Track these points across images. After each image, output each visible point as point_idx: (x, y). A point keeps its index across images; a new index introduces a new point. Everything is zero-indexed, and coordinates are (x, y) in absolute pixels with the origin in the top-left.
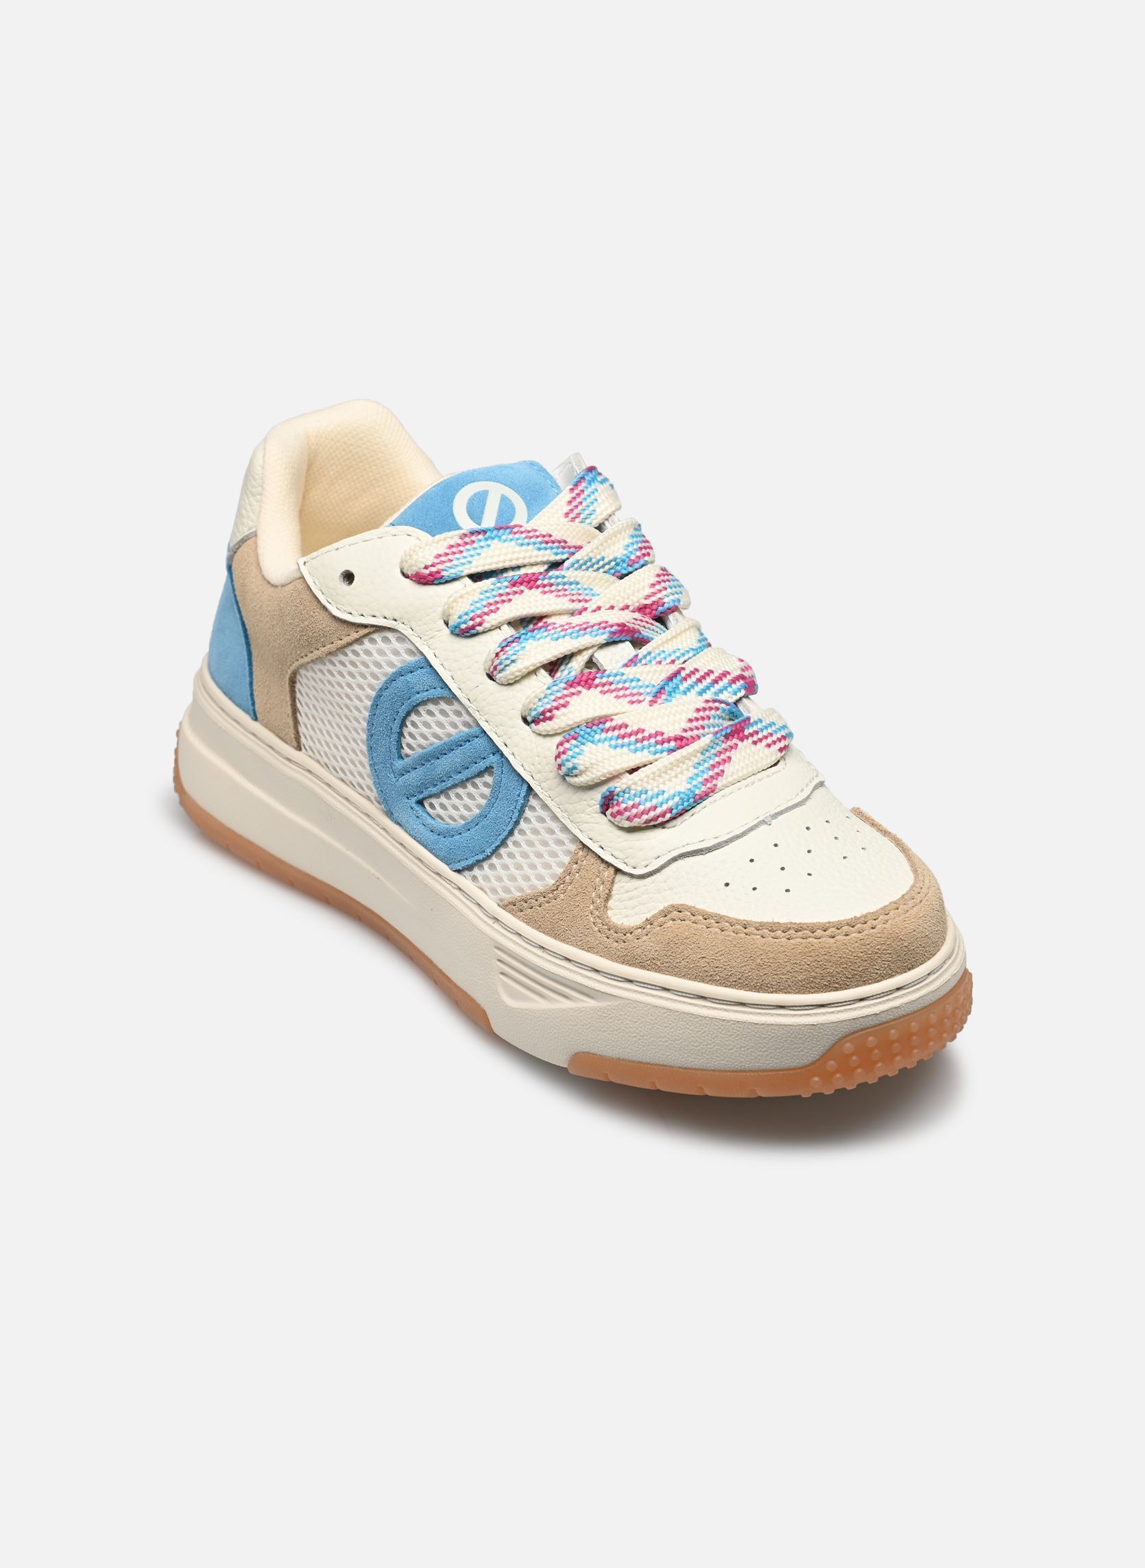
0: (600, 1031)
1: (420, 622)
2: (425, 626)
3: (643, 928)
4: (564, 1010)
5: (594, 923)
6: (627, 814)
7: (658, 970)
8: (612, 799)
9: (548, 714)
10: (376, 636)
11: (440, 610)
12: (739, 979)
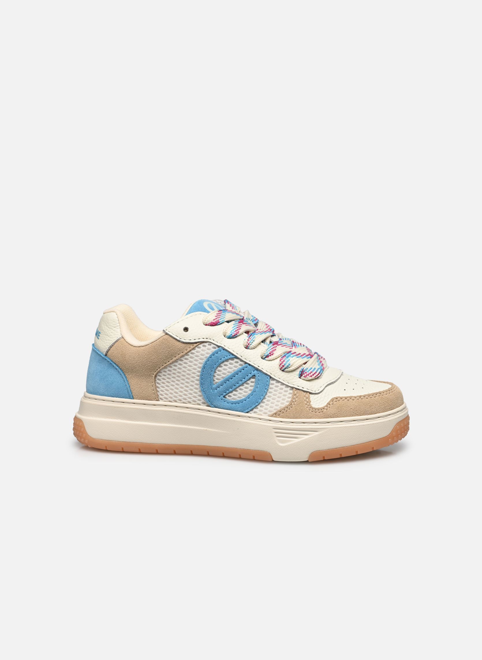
0: (321, 441)
1: (216, 337)
2: (218, 338)
3: (327, 406)
4: (306, 439)
5: (309, 410)
6: (310, 375)
7: (337, 417)
8: (303, 372)
9: (271, 353)
10: (201, 346)
11: (222, 332)
12: (365, 412)
